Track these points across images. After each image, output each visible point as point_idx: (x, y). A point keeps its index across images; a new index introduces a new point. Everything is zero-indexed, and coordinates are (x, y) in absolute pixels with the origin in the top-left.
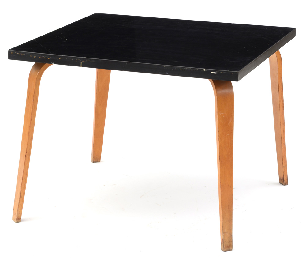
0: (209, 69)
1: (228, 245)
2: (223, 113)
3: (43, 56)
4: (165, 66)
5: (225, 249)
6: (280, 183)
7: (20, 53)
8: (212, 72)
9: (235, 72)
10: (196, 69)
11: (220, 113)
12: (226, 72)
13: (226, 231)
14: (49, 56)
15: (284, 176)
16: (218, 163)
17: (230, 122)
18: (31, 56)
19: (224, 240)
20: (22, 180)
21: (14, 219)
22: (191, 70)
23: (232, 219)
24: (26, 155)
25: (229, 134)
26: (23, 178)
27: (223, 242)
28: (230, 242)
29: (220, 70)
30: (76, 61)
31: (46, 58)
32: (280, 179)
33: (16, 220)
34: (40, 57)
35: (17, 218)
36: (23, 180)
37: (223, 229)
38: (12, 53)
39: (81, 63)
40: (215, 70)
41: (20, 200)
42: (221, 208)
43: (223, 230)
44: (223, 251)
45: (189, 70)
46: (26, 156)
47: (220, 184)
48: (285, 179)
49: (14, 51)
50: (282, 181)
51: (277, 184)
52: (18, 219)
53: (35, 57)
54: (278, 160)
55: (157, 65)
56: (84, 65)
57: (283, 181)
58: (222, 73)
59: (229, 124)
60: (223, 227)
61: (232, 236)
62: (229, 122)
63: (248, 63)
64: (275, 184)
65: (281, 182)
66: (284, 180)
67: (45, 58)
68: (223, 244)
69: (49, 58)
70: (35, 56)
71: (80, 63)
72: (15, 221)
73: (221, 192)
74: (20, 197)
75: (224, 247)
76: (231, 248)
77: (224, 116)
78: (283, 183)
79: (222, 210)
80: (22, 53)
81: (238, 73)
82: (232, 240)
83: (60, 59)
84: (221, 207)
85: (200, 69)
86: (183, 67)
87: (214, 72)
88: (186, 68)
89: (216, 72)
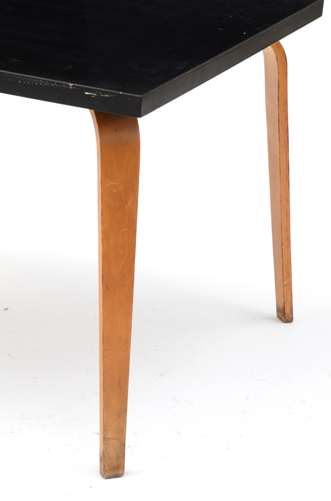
0: (81, 86)
1: (115, 466)
2: (112, 183)
5: (108, 474)
6: (278, 317)
8: (86, 93)
9: (135, 97)
10: (54, 82)
11: (107, 183)
12: (116, 93)
13: (110, 435)
15: (284, 304)
16: (100, 290)
17: (130, 202)
19: (106, 454)
22: (43, 84)
23: (127, 410)
25: (126, 230)
27: (104, 457)
28: (118, 458)
29: (103, 90)
32: (278, 310)
37: (104, 430)
40: (94, 88)
42: (102, 387)
43: (104, 434)
44: (103, 477)
45: (39, 83)
47: (102, 335)
48: (287, 311)
50: (281, 313)
51: (273, 319)
54: (275, 271)
57: (285, 314)
58: (107, 96)
59: (126, 206)
60: (104, 426)
61: (124, 445)
62: (127, 203)
63: (175, 77)
64: (268, 318)
65: (281, 316)
66: (284, 312)
68: (102, 463)
73: (104, 351)
75: (106, 468)
76: (120, 472)
77: (115, 191)
78: (283, 319)
79: (104, 390)
81: (141, 99)
82: (124, 454)
84: (102, 385)
85: (62, 84)
86: (27, 77)
87: (91, 94)
88: (33, 79)
89: (95, 93)
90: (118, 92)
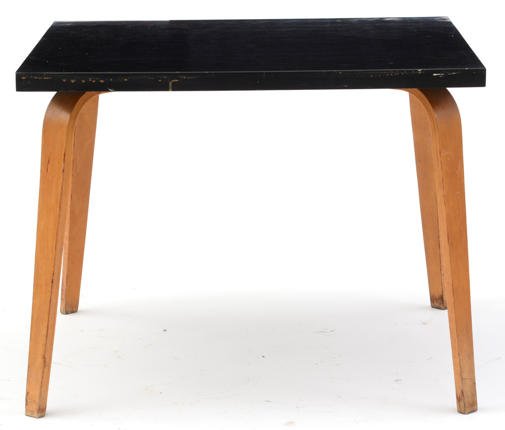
0: (430, 69)
1: (471, 402)
2: (447, 153)
3: (91, 77)
4: (340, 71)
5: (468, 410)
7: (41, 76)
8: (435, 75)
9: (480, 70)
10: (404, 71)
11: (444, 153)
12: (462, 70)
13: (466, 376)
14: (103, 77)
17: (459, 168)
18: (64, 80)
20: (47, 330)
21: (32, 412)
22: (394, 74)
24: (53, 280)
25: (458, 192)
26: (49, 327)
27: (463, 396)
28: (473, 395)
29: (450, 69)
30: (160, 81)
31: (96, 80)
32: (433, 299)
33: (39, 413)
34: (83, 81)
35: (40, 408)
36: (49, 331)
37: (462, 372)
38: (24, 78)
39: (171, 84)
40: (442, 69)
41: (43, 372)
43: (462, 375)
44: (464, 414)
45: (389, 74)
46: (52, 282)
47: (452, 287)
49: (28, 74)
50: (437, 302)
52: (41, 412)
53: (73, 81)
55: (325, 71)
56: (177, 88)
58: (454, 73)
59: (457, 172)
60: (461, 368)
61: (475, 383)
62: (457, 169)
67: (94, 81)
68: (462, 402)
69: (102, 81)
70: (73, 79)
71: (169, 84)
72: (36, 415)
73: (455, 302)
74: (44, 366)
75: (466, 405)
76: (475, 408)
77: (449, 159)
78: (442, 306)
80: (46, 77)
81: (485, 70)
82: (476, 392)
83: (126, 80)
85: (412, 71)
86: (378, 71)
87: (439, 74)
88: (384, 71)
89: (443, 73)
90: (464, 69)
